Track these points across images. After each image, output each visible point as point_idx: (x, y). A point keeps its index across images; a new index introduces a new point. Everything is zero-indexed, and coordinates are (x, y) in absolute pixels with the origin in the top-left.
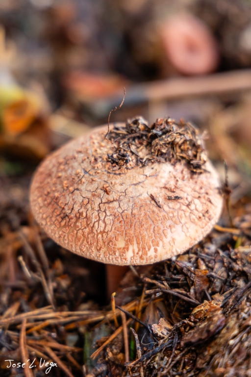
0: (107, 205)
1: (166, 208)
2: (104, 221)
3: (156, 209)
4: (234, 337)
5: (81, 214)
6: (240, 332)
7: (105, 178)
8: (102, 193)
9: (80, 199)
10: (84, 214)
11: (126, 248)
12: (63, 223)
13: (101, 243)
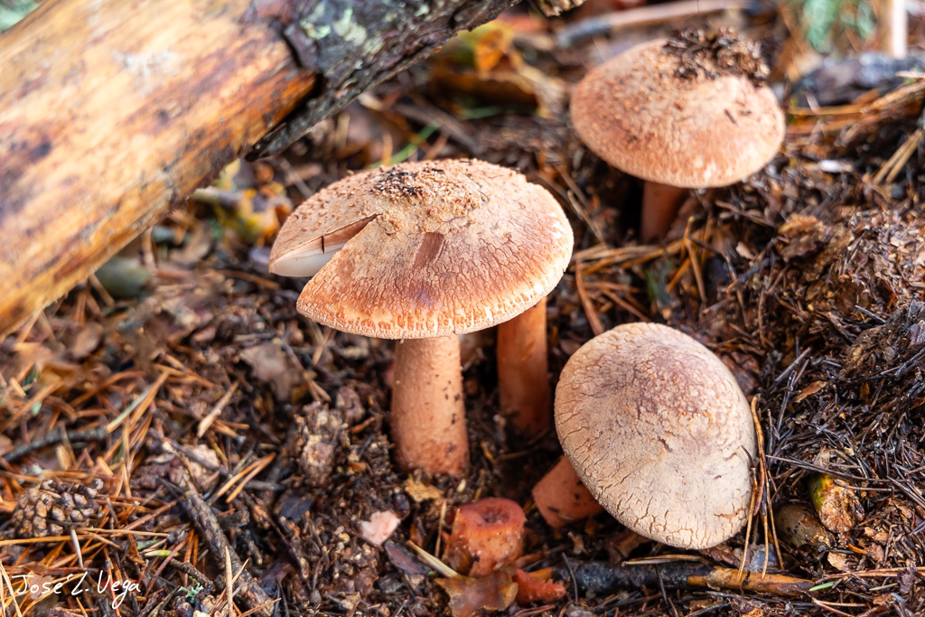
0: (681, 123)
1: (739, 123)
2: (680, 141)
3: (730, 124)
4: (851, 243)
5: (652, 135)
6: (856, 238)
7: (676, 93)
8: (674, 110)
9: (649, 119)
10: (656, 135)
11: (704, 168)
12: (630, 147)
13: (677, 164)
